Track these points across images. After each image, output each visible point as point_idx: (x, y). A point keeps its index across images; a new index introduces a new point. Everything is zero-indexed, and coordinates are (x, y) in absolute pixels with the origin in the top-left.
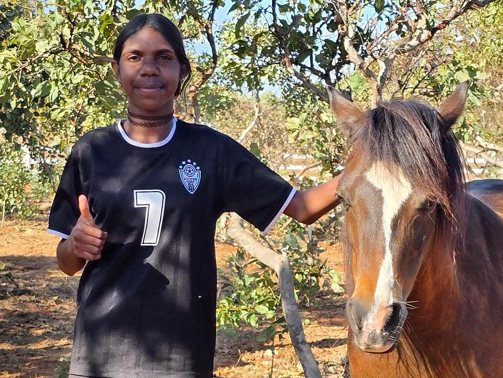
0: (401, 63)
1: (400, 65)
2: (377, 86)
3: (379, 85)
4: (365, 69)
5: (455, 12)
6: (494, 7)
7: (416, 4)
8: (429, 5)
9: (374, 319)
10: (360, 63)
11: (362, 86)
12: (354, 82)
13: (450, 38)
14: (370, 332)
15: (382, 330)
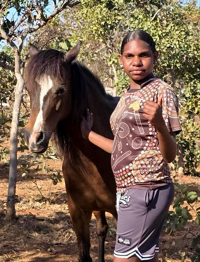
0: (45, 39)
1: (44, 40)
2: (17, 51)
3: (18, 50)
4: (10, 41)
5: (57, 10)
6: (86, 9)
7: (36, 6)
8: (44, 7)
9: (33, 137)
10: (7, 38)
11: (10, 51)
12: (5, 49)
13: (70, 26)
14: (32, 143)
15: (36, 142)
